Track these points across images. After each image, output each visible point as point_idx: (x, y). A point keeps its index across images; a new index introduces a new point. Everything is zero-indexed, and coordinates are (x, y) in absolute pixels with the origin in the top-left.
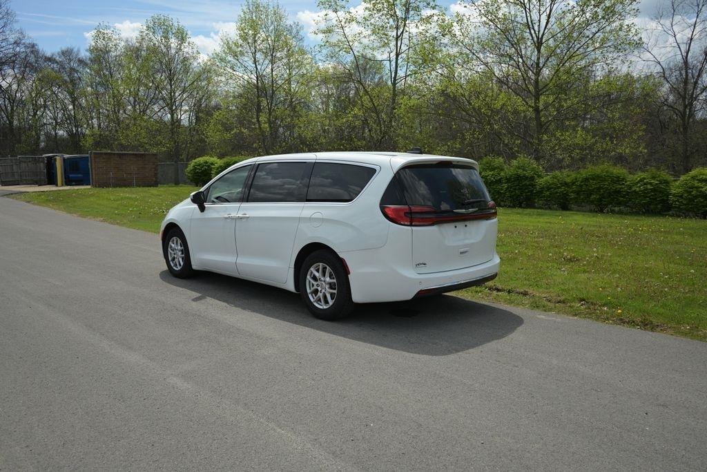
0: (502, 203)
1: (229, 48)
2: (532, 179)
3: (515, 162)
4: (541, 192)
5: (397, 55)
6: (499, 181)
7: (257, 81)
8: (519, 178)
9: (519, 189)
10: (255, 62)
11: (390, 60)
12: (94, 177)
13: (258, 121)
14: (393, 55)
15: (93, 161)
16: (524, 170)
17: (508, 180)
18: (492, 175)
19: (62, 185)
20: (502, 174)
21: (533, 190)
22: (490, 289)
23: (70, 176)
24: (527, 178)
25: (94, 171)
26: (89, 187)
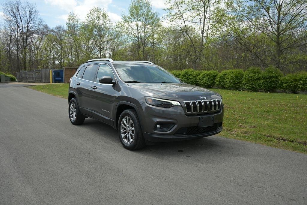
0: (259, 90)
1: (126, 20)
2: (277, 77)
3: (267, 69)
4: (282, 84)
5: (204, 19)
6: (259, 79)
7: (138, 35)
8: (270, 77)
9: (269, 83)
10: (137, 26)
11: (201, 22)
12: (65, 79)
13: (138, 53)
14: (202, 20)
15: (65, 71)
16: (272, 73)
17: (264, 78)
18: (255, 76)
19: (52, 83)
20: (260, 75)
21: (277, 84)
22: (277, 139)
23: (56, 78)
24: (274, 77)
25: (65, 76)
26: (63, 83)
